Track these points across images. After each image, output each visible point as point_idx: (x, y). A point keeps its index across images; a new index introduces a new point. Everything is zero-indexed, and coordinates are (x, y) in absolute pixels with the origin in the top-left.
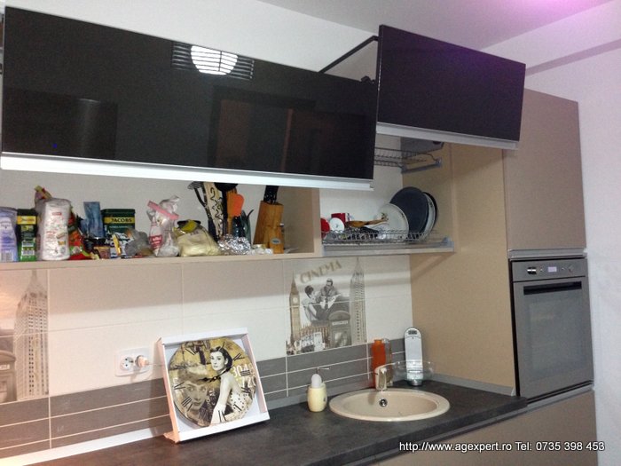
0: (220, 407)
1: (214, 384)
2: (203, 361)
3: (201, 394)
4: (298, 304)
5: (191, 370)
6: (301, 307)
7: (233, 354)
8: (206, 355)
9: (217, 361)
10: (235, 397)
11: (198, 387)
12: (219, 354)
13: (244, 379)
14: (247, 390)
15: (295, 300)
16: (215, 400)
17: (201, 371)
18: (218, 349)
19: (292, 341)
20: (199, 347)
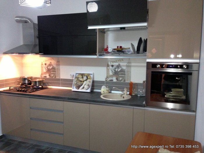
0: (82, 87)
1: (83, 82)
2: (82, 78)
3: (79, 83)
4: (109, 69)
5: (79, 79)
6: (110, 70)
7: (89, 77)
8: (83, 76)
9: (85, 78)
10: (85, 86)
11: (79, 82)
12: (86, 77)
13: (89, 83)
14: (88, 85)
15: (108, 68)
16: (81, 85)
17: (81, 79)
18: (86, 76)
19: (107, 78)
20: (82, 75)
